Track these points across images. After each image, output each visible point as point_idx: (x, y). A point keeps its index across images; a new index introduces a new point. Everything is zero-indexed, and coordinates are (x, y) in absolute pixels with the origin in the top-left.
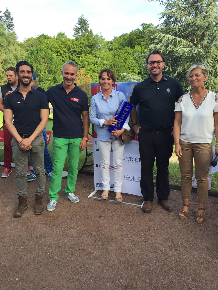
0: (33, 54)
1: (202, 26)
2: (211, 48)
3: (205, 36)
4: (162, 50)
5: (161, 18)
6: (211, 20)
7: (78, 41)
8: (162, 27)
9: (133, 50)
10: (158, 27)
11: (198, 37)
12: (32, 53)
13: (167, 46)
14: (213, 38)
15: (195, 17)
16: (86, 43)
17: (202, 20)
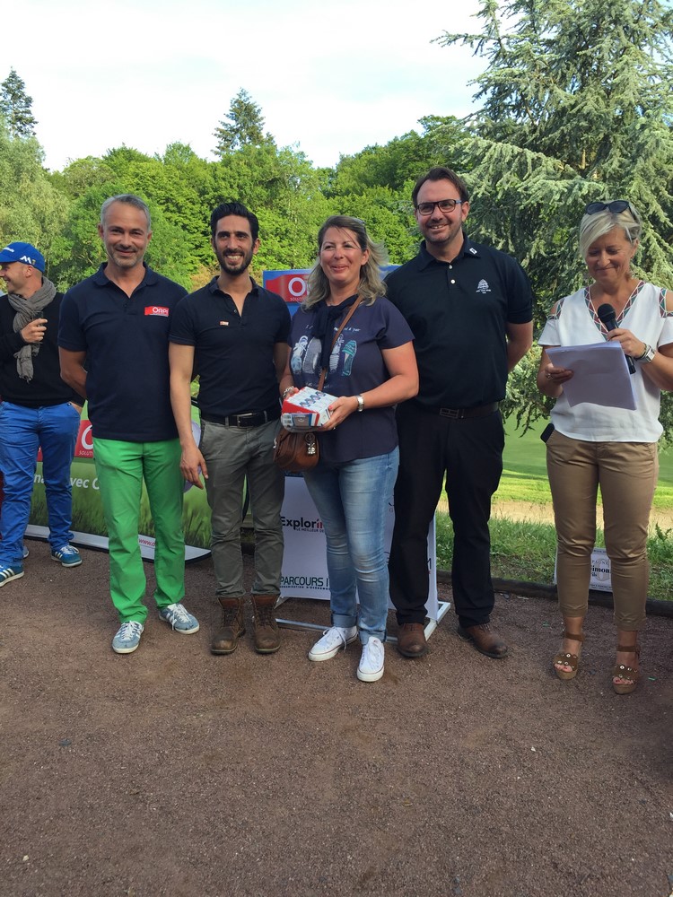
0: (94, 206)
1: (600, 116)
2: (632, 179)
3: (611, 147)
4: (483, 189)
5: (478, 96)
6: (629, 96)
7: (231, 169)
8: (483, 121)
9: (397, 196)
10: (469, 120)
11: (589, 150)
12: (90, 203)
13: (497, 176)
14: (638, 151)
15: (581, 89)
16: (255, 174)
17: (600, 99)
